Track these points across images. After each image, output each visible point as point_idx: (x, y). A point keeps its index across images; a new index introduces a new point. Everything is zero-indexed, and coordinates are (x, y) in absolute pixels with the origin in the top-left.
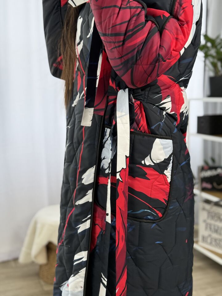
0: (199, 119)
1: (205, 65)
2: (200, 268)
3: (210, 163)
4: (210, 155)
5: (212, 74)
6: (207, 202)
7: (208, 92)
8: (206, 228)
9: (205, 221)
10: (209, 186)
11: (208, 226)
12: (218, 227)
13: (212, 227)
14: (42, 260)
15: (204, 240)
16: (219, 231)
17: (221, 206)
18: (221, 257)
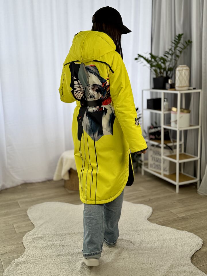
0: (148, 101)
1: (151, 71)
3: (154, 125)
4: (154, 120)
5: (155, 76)
6: (153, 145)
7: (153, 86)
8: (152, 160)
9: (151, 156)
10: (153, 137)
11: (153, 158)
12: (158, 159)
13: (156, 159)
15: (151, 166)
16: (159, 161)
17: (160, 147)
18: (160, 174)
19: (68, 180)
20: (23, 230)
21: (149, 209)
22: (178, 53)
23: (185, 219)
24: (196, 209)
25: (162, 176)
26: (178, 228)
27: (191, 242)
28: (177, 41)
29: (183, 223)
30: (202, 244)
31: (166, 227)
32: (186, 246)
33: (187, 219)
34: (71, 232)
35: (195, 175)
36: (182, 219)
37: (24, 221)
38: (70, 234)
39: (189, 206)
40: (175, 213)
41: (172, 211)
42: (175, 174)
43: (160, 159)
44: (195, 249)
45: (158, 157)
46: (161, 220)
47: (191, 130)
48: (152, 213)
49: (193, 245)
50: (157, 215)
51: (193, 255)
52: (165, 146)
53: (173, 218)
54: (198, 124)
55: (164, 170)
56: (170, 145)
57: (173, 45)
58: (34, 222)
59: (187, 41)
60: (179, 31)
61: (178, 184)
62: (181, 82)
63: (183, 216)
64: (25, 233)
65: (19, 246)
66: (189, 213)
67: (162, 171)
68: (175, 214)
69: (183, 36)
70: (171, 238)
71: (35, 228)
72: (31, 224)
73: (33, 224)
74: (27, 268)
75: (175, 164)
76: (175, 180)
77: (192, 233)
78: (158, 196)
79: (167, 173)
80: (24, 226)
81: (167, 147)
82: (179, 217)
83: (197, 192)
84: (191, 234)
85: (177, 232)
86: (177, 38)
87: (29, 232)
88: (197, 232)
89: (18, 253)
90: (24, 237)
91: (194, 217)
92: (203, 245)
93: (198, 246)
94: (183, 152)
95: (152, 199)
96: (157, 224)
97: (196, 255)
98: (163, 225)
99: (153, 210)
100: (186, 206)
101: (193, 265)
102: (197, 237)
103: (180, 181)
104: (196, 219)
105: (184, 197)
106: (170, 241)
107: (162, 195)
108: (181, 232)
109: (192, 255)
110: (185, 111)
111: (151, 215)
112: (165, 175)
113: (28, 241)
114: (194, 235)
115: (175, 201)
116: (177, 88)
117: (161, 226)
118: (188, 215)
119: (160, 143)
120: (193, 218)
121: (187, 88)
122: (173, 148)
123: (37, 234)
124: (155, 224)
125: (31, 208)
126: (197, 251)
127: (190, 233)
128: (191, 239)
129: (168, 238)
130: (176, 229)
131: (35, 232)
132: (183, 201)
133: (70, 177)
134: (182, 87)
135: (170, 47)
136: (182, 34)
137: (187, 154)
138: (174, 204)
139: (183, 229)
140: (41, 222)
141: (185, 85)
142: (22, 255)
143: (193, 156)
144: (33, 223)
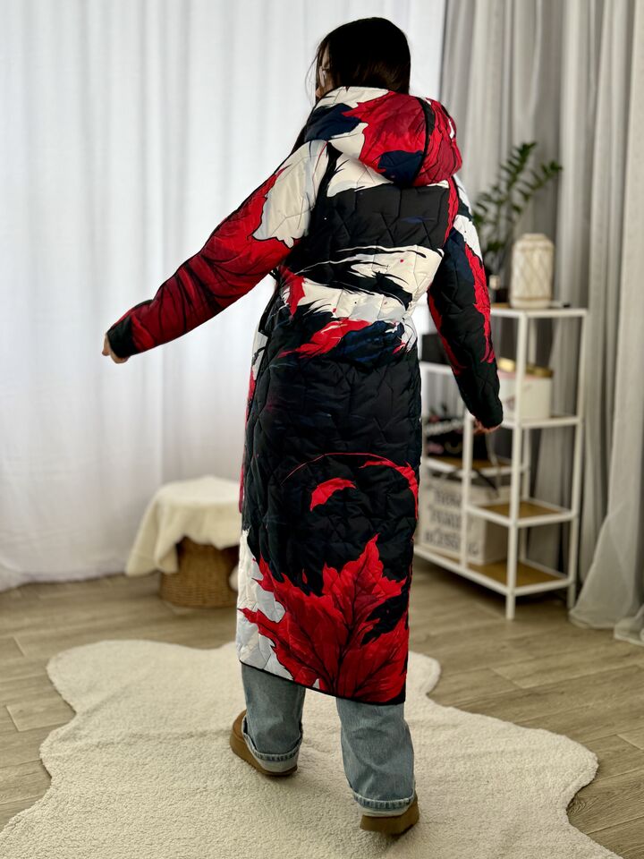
0: (426, 338)
2: (422, 583)
3: (439, 411)
4: (439, 398)
6: (437, 474)
8: (433, 519)
9: (430, 507)
10: (437, 448)
11: (436, 514)
12: (452, 516)
13: (443, 516)
14: (170, 567)
15: (427, 539)
16: (454, 521)
17: (459, 480)
18: (457, 561)
19: (174, 575)
20: (38, 724)
21: (430, 664)
22: (517, 198)
23: (538, 695)
24: (568, 667)
25: (462, 570)
26: (521, 720)
27: (564, 763)
28: (516, 162)
29: (534, 707)
30: (597, 766)
31: (484, 717)
32: (549, 775)
33: (546, 694)
34: (194, 731)
35: (562, 567)
36: (529, 695)
37: (39, 696)
38: (192, 736)
39: (547, 657)
40: (508, 678)
41: (499, 671)
42: (503, 562)
43: (459, 518)
44: (577, 781)
45: (453, 510)
46: (468, 697)
47: (553, 429)
48: (441, 677)
49: (570, 771)
50: (457, 683)
51: (573, 800)
52: (474, 475)
53: (502, 692)
54: (575, 413)
55: (471, 550)
56: (489, 472)
57: (505, 174)
58: (72, 701)
59: (547, 164)
60: (523, 134)
61: (512, 593)
62: (528, 284)
63: (533, 685)
64: (45, 731)
65: (31, 770)
66: (550, 680)
67: (462, 554)
68: (510, 681)
69: (534, 151)
70: (501, 749)
71: (78, 717)
72: (62, 706)
73: (71, 707)
74: (61, 837)
75: (504, 530)
76: (504, 581)
77: (563, 737)
78: (454, 628)
79: (479, 560)
80: (42, 710)
81: (482, 482)
82: (521, 690)
83: (566, 617)
84: (562, 740)
85: (519, 732)
86: (516, 154)
87: (59, 729)
88: (579, 732)
89: (28, 791)
90: (43, 745)
91: (563, 689)
92: (598, 771)
93: (585, 772)
94: (526, 496)
95: (435, 637)
96: (457, 707)
97: (579, 800)
98: (474, 711)
99: (443, 668)
100: (537, 658)
101: (574, 830)
102: (580, 747)
103: (518, 584)
104: (573, 697)
105: (530, 631)
106: (499, 759)
107: (465, 626)
108: (530, 732)
109: (569, 800)
110: (539, 371)
111: (438, 682)
112: (472, 567)
113: (58, 754)
114: (570, 741)
115: (505, 644)
116: (514, 302)
117: (469, 715)
118: (547, 685)
119: (460, 467)
120: (563, 693)
121: (545, 303)
122: (498, 481)
123: (86, 736)
124: (451, 709)
125: (60, 659)
126: (583, 788)
127: (558, 736)
128: (563, 755)
129: (492, 749)
130: (517, 724)
131: (79, 729)
132: (529, 643)
133: (179, 563)
134: (530, 299)
135: (493, 181)
136: (533, 145)
137: (537, 502)
138: (502, 651)
139: (536, 724)
140: (95, 699)
141: (540, 294)
142: (42, 797)
143: (556, 507)
144: (72, 704)
